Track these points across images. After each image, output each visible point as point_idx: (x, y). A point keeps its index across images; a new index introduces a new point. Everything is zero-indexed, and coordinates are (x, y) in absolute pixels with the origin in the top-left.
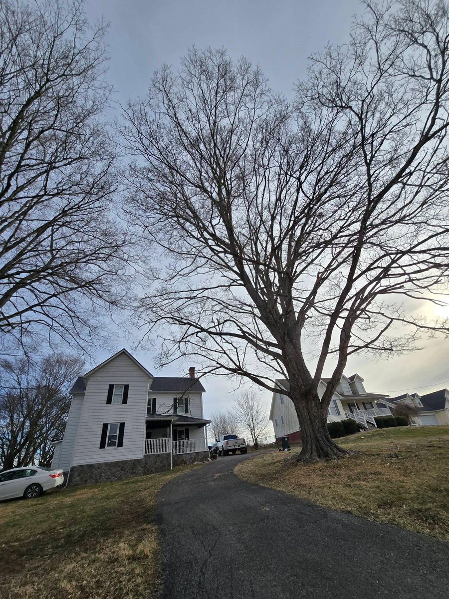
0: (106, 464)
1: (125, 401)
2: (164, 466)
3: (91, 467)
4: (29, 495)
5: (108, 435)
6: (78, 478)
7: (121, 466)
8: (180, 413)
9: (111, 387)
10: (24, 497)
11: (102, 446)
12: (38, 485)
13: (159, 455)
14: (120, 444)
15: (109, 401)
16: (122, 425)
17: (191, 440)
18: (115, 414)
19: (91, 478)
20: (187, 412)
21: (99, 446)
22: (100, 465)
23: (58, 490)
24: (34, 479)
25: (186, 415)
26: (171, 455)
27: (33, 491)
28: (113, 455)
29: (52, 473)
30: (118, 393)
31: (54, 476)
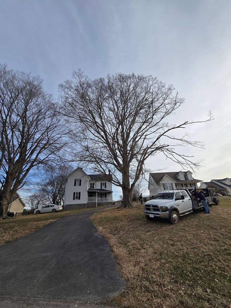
0: (75, 204)
1: (80, 185)
2: (94, 206)
3: (71, 205)
4: (53, 212)
5: (75, 196)
6: (67, 208)
7: (80, 205)
8: (103, 188)
9: (75, 180)
10: (52, 212)
11: (74, 199)
12: (55, 209)
13: (92, 202)
14: (79, 199)
15: (75, 185)
16: (80, 193)
17: (107, 198)
18: (77, 189)
19: (71, 208)
20: (106, 188)
21: (73, 199)
22: (73, 205)
23: (61, 211)
24: (54, 208)
25: (105, 189)
26: (97, 203)
27: (54, 211)
28: (77, 202)
29: (59, 206)
30: (78, 183)
31: (59, 207)
